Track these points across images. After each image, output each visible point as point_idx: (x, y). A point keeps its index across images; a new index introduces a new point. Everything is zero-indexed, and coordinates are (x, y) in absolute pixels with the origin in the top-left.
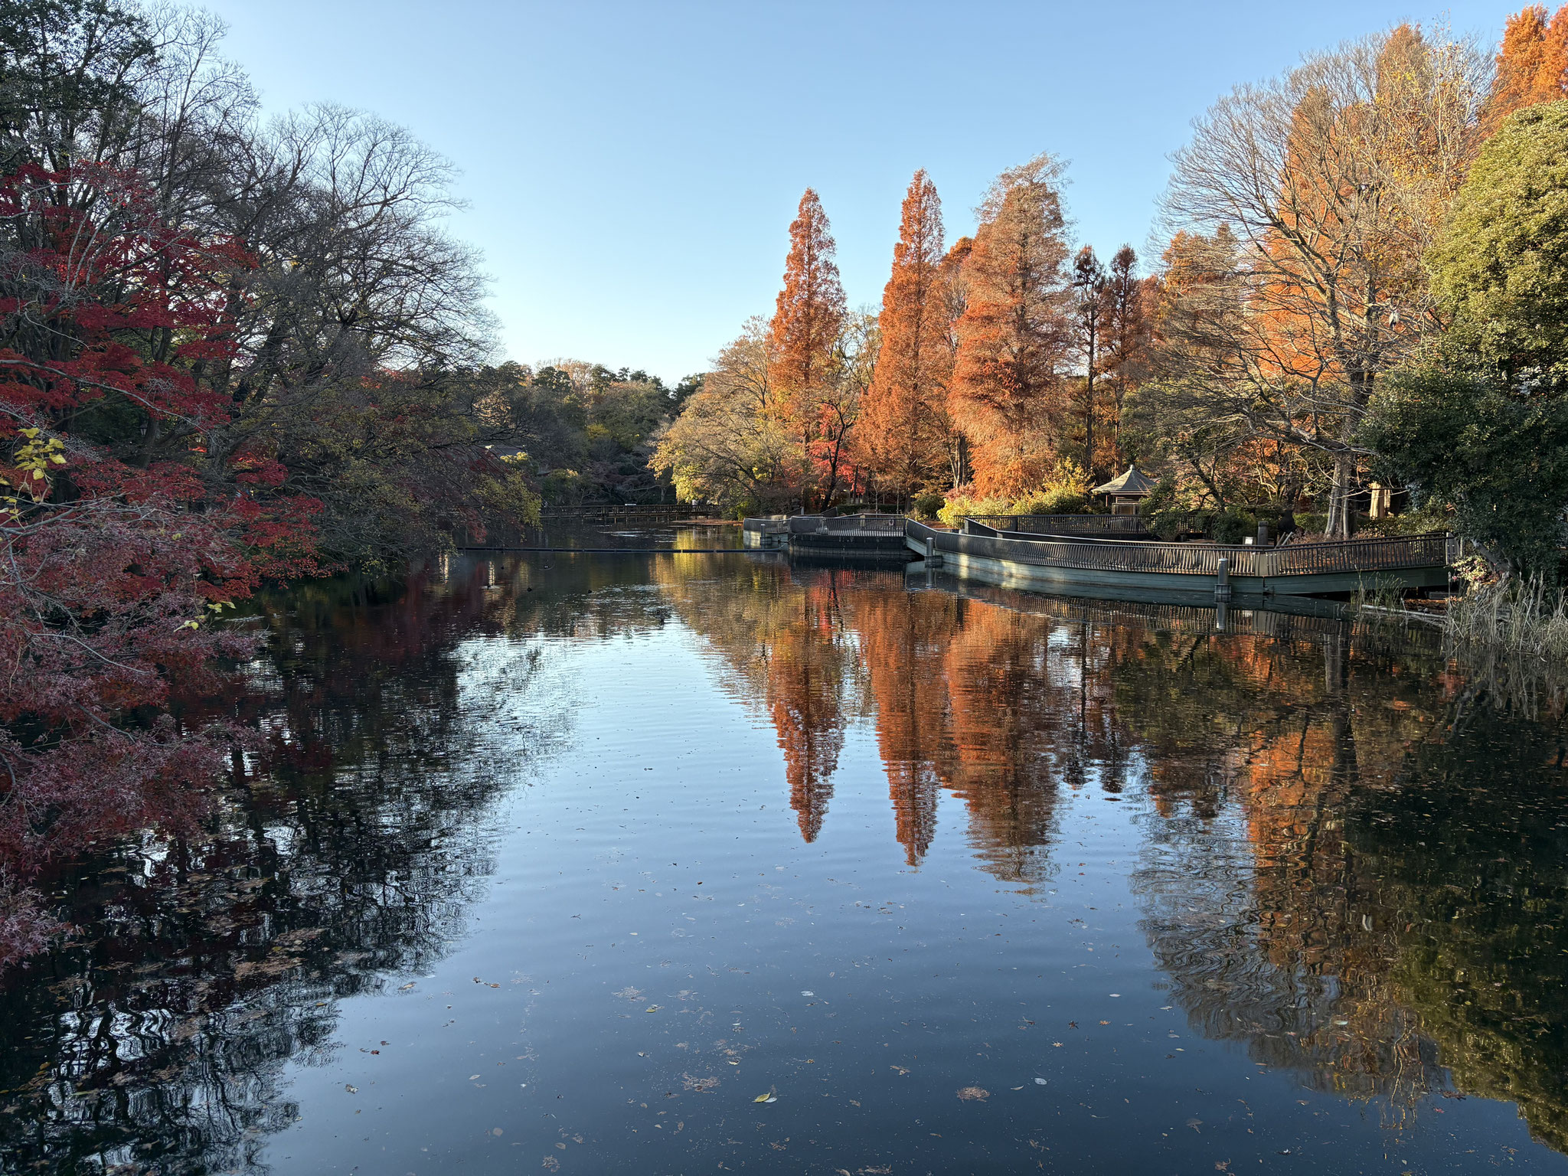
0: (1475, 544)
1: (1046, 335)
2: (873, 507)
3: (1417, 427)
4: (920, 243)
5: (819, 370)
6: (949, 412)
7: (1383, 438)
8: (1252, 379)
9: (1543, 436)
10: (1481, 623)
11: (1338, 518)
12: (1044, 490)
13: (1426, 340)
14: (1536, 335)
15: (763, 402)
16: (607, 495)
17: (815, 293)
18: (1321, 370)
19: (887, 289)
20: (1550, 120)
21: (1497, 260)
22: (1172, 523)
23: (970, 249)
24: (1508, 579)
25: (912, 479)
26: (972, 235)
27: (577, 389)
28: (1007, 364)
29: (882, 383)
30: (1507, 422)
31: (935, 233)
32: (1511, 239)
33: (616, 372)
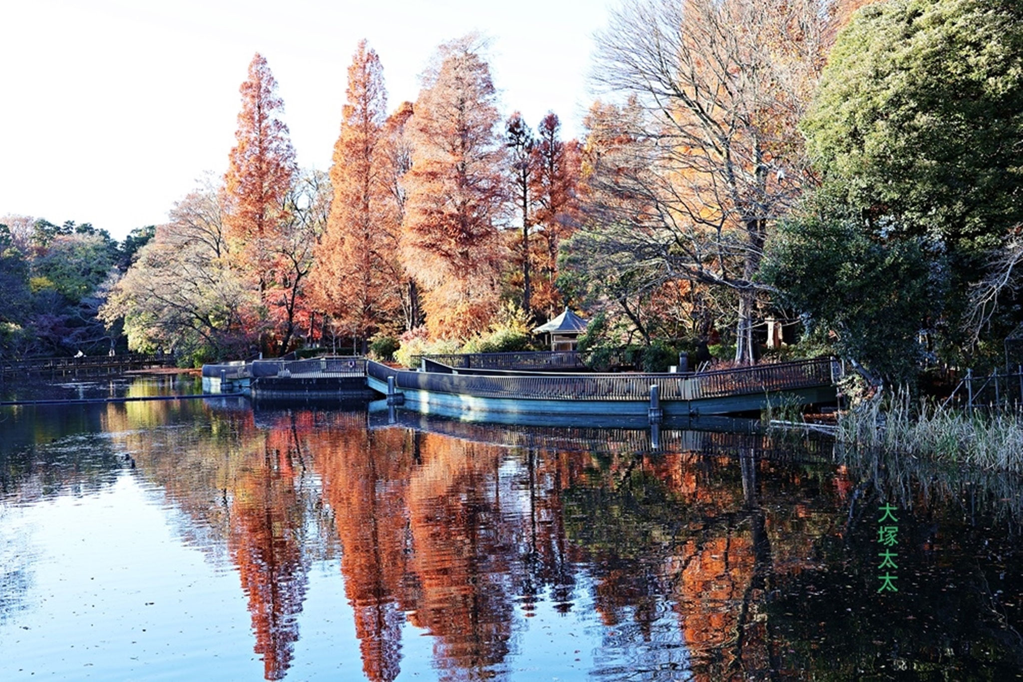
0: (854, 364)
1: (484, 191)
2: (331, 351)
3: (805, 266)
4: (365, 104)
5: (272, 221)
6: (400, 260)
7: (780, 274)
8: (668, 228)
9: (900, 272)
10: (864, 430)
11: (745, 347)
12: (491, 331)
13: (807, 193)
14: (889, 189)
15: (218, 251)
16: (53, 349)
17: (266, 149)
18: (724, 219)
19: (337, 146)
20: (889, 16)
21: (856, 128)
22: (606, 356)
23: (412, 112)
24: (882, 392)
25: (367, 323)
26: (413, 100)
27: (18, 242)
28: (452, 216)
29: (334, 232)
30: (872, 261)
31: (380, 96)
32: (865, 111)
33: (61, 224)
